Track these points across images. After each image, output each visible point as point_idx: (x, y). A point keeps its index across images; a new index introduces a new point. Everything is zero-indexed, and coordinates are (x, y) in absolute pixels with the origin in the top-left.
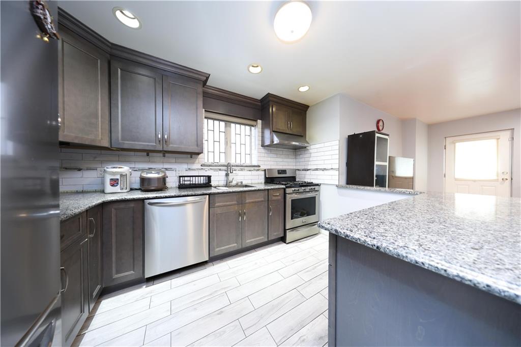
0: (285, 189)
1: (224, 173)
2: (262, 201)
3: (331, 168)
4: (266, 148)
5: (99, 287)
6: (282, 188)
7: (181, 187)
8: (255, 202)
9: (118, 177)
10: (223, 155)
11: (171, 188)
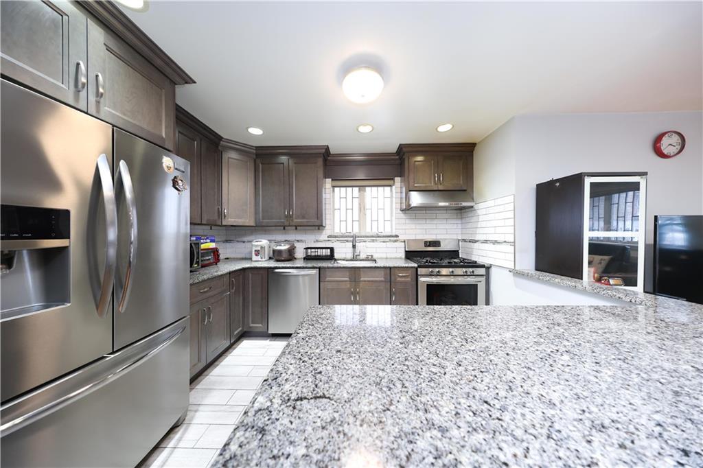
0: (417, 269)
1: (350, 245)
2: (382, 281)
3: (504, 240)
4: (407, 212)
5: (240, 329)
6: (412, 267)
7: (308, 258)
8: (372, 281)
9: (259, 249)
10: (356, 224)
11: (299, 259)
